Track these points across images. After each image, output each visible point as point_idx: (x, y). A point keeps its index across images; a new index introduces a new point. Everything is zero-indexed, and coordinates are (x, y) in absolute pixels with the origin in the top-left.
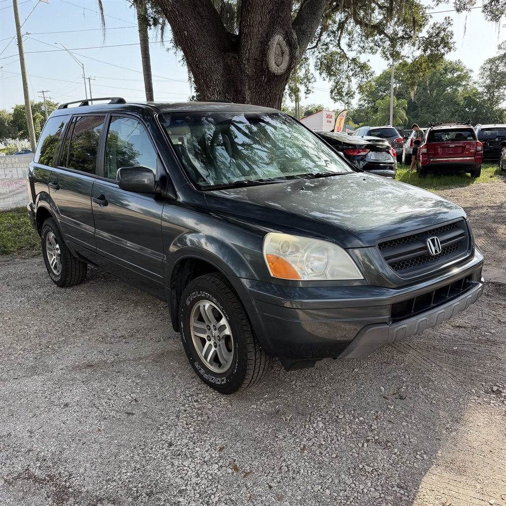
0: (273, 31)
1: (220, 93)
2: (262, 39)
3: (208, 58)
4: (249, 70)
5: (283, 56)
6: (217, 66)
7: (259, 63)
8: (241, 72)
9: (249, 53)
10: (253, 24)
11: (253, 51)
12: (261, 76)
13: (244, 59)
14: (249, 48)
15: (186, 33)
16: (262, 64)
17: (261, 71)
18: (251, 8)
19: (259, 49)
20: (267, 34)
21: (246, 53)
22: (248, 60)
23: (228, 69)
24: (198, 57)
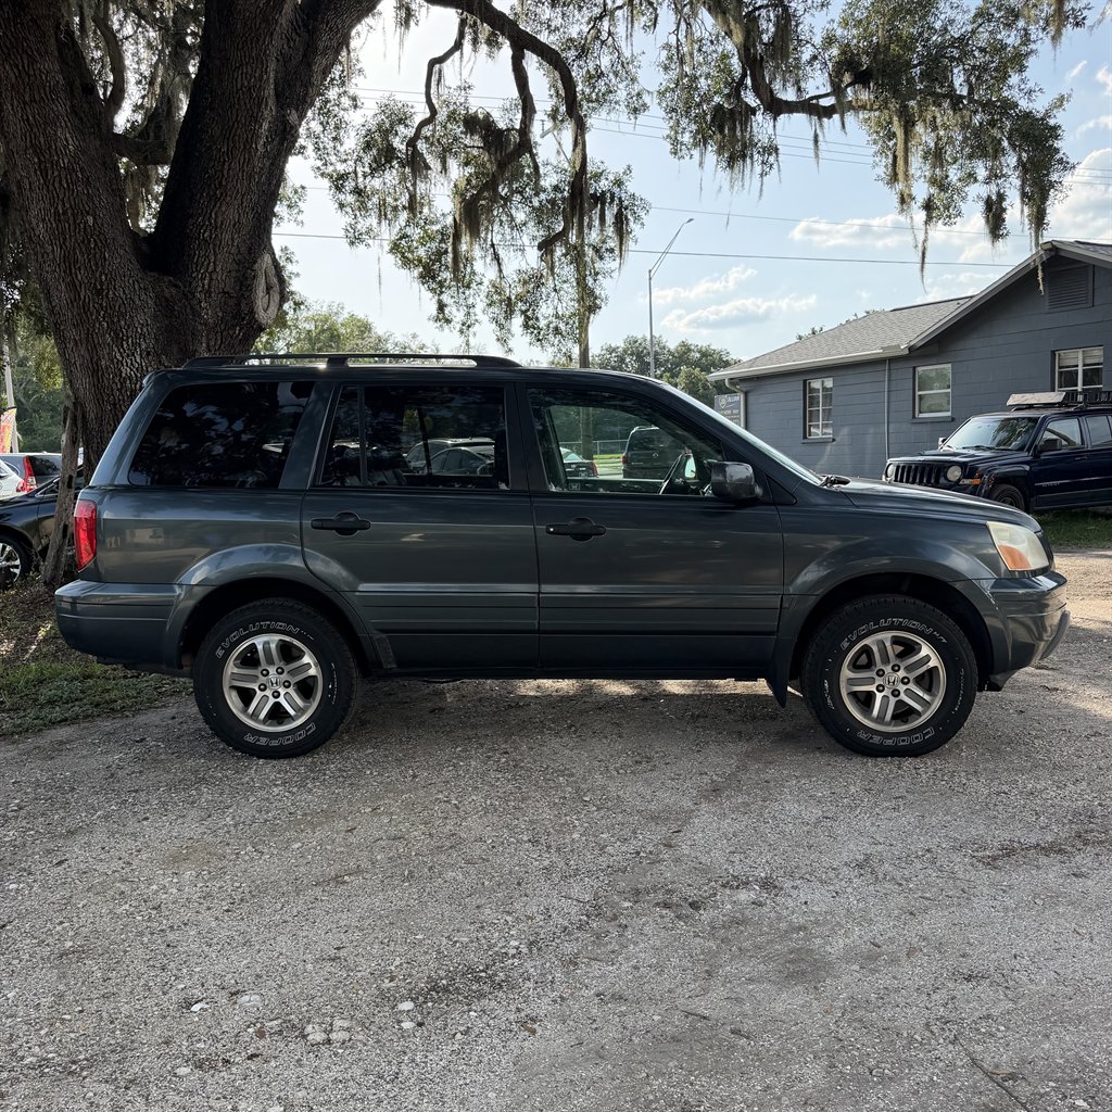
0: (259, 246)
1: (148, 354)
2: (239, 257)
3: (126, 279)
4: (209, 313)
5: (268, 293)
6: (143, 297)
7: (232, 302)
8: (194, 316)
9: (211, 279)
10: (222, 224)
11: (220, 275)
12: (234, 326)
13: (200, 289)
14: (210, 269)
15: (90, 220)
16: (239, 305)
17: (234, 318)
18: (222, 194)
19: (234, 274)
20: (250, 249)
21: (203, 279)
22: (209, 292)
23: (165, 307)
24: (106, 275)
